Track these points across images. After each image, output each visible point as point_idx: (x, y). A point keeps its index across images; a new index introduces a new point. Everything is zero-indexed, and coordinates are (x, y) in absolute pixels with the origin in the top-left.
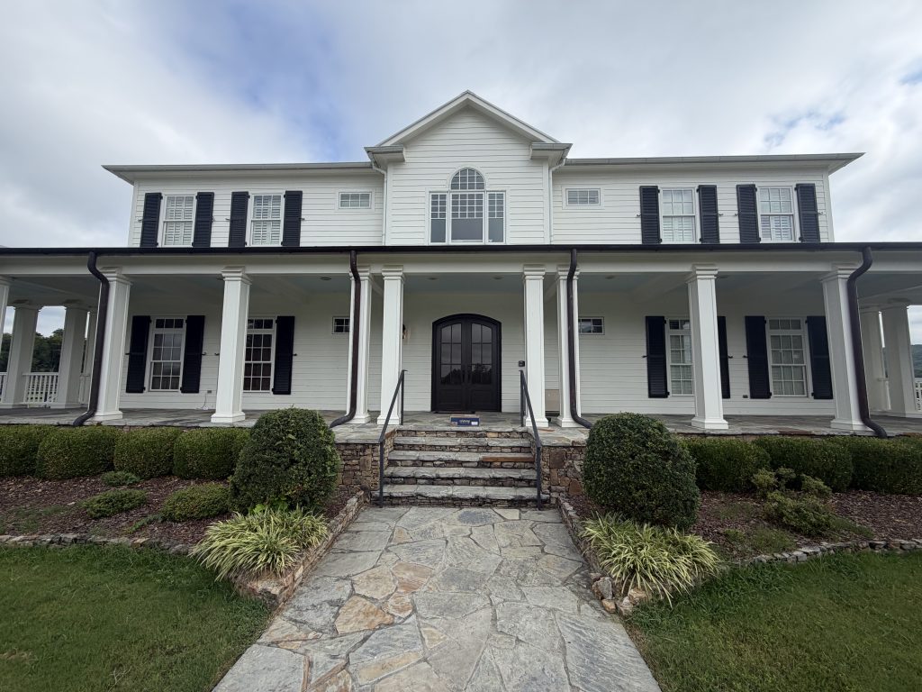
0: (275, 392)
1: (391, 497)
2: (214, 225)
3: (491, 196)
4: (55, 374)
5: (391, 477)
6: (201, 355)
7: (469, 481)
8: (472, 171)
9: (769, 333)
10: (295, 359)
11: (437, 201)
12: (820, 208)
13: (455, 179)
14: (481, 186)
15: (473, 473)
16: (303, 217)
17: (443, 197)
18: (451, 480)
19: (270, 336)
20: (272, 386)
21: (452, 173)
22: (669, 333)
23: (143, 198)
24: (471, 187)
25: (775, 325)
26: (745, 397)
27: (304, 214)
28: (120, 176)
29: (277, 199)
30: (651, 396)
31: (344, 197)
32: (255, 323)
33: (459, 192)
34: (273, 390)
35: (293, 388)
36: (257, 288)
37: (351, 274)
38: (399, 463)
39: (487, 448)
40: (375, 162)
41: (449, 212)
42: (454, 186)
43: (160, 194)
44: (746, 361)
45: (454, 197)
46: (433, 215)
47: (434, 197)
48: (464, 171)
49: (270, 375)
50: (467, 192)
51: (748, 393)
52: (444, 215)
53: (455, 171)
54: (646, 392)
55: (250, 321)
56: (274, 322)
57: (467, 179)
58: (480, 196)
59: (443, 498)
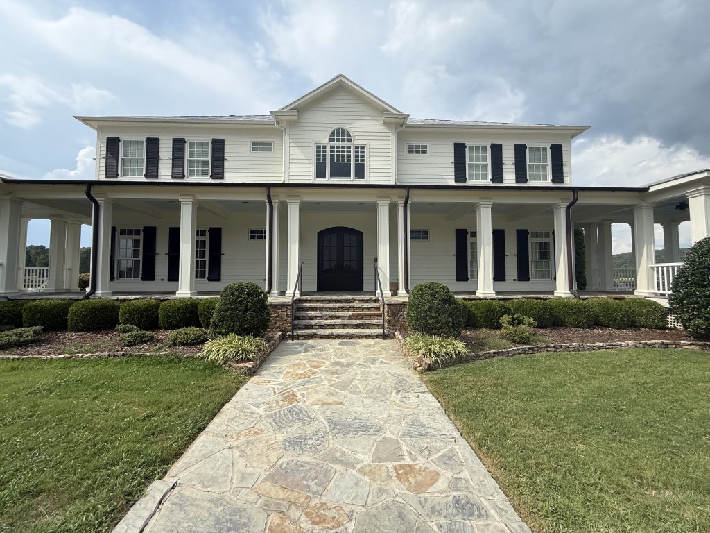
0: (210, 279)
1: (298, 335)
2: (160, 162)
3: (357, 148)
4: (45, 268)
5: (297, 325)
6: (155, 254)
7: (344, 326)
8: (343, 130)
9: (531, 240)
10: (223, 257)
11: (320, 150)
12: (565, 161)
13: (332, 135)
14: (349, 141)
15: (346, 322)
16: (225, 158)
17: (324, 147)
18: (333, 326)
19: (204, 241)
20: (207, 275)
21: (330, 130)
22: (470, 240)
23: (105, 141)
24: (343, 141)
25: (534, 235)
26: (515, 280)
27: (226, 155)
28: (87, 124)
29: (206, 144)
30: (457, 280)
31: (254, 144)
32: (200, 233)
33: (335, 144)
34: (208, 278)
35: (222, 277)
36: (199, 208)
37: (267, 201)
38: (301, 318)
39: (354, 309)
40: (277, 122)
41: (328, 158)
42: (331, 140)
43: (118, 138)
44: (516, 257)
45: (332, 147)
46: (318, 160)
47: (318, 147)
48: (338, 130)
49: (205, 268)
50: (341, 144)
51: (516, 278)
52: (325, 160)
53: (331, 130)
54: (455, 278)
55: (198, 231)
56: (207, 231)
57: (340, 135)
58: (349, 148)
59: (328, 335)
